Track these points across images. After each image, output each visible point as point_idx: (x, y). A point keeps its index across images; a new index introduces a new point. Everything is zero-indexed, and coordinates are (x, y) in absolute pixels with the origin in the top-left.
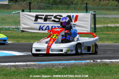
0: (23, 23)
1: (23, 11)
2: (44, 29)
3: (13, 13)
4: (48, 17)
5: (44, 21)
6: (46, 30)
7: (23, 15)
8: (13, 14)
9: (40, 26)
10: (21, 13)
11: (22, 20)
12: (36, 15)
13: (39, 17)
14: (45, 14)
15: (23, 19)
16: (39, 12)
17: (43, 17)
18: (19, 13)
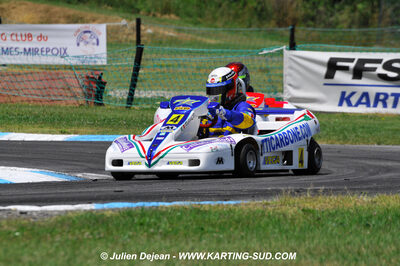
0: (290, 85)
1: (293, 47)
2: (354, 103)
3: (265, 52)
4: (367, 65)
5: (354, 78)
6: (360, 106)
7: (291, 59)
8: (265, 55)
9: (343, 93)
10: (288, 54)
11: (290, 75)
12: (331, 59)
13: (339, 64)
14: (357, 56)
15: (292, 72)
16: (340, 51)
17: (352, 65)
18: (281, 52)
